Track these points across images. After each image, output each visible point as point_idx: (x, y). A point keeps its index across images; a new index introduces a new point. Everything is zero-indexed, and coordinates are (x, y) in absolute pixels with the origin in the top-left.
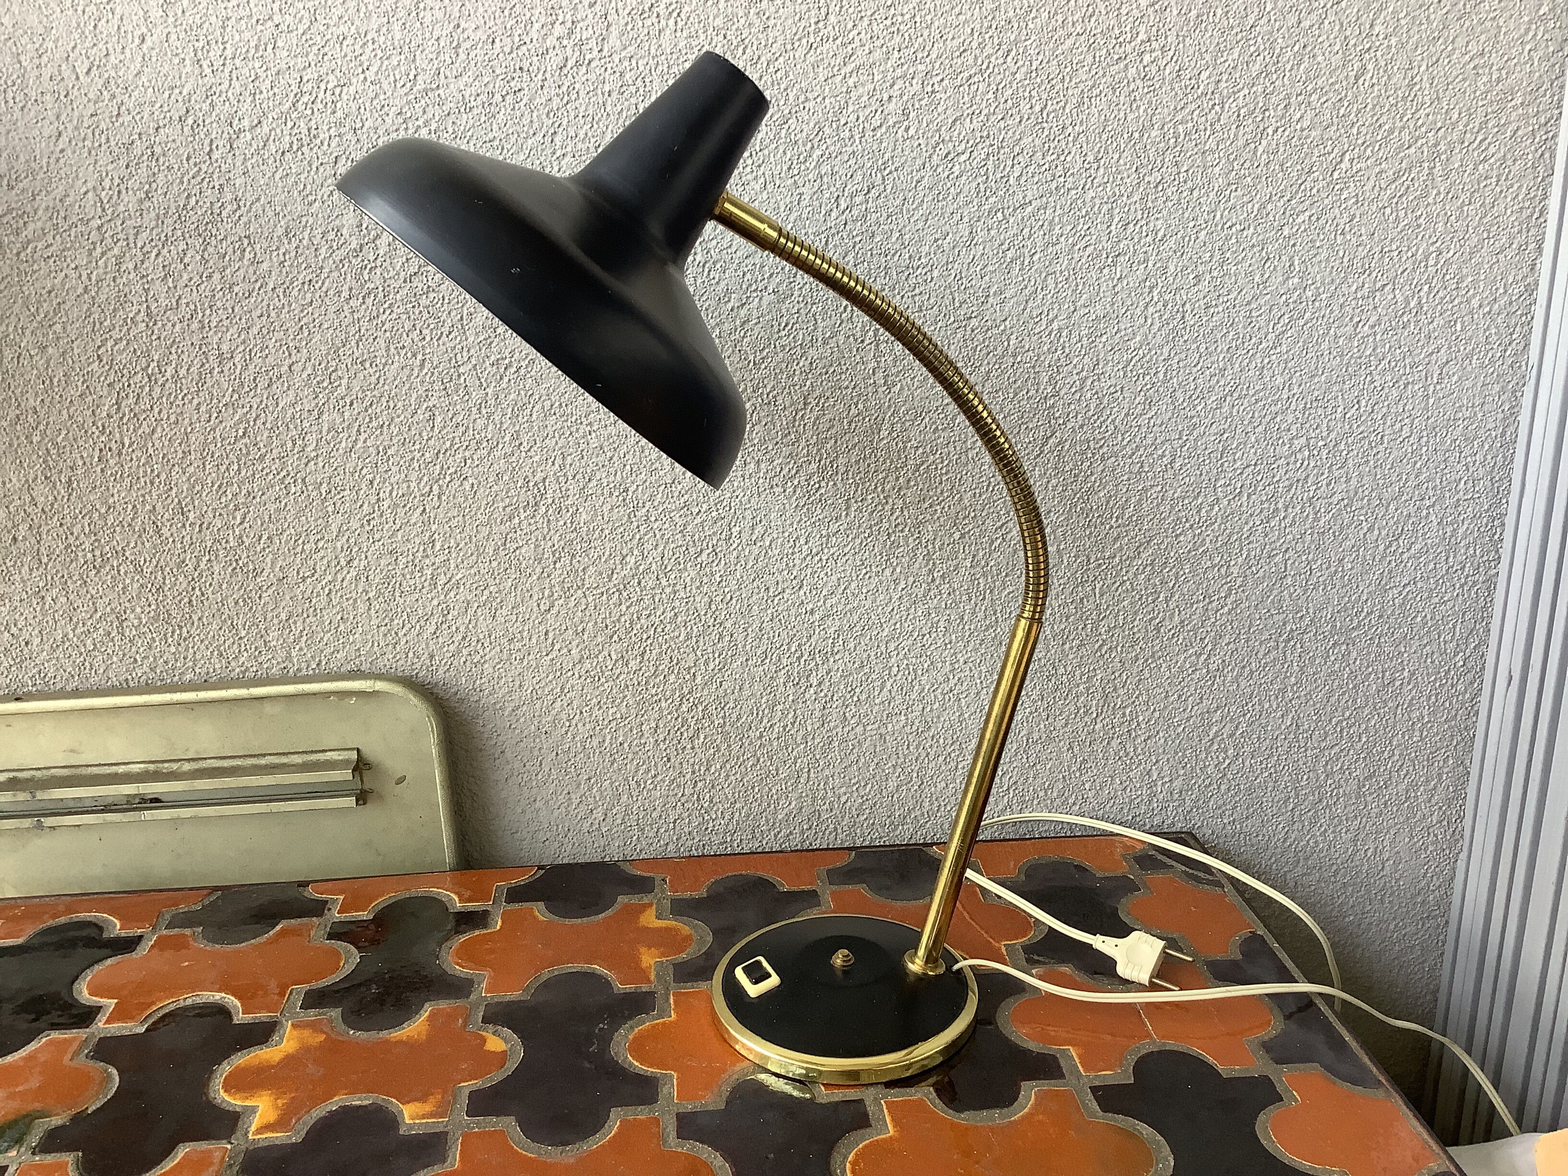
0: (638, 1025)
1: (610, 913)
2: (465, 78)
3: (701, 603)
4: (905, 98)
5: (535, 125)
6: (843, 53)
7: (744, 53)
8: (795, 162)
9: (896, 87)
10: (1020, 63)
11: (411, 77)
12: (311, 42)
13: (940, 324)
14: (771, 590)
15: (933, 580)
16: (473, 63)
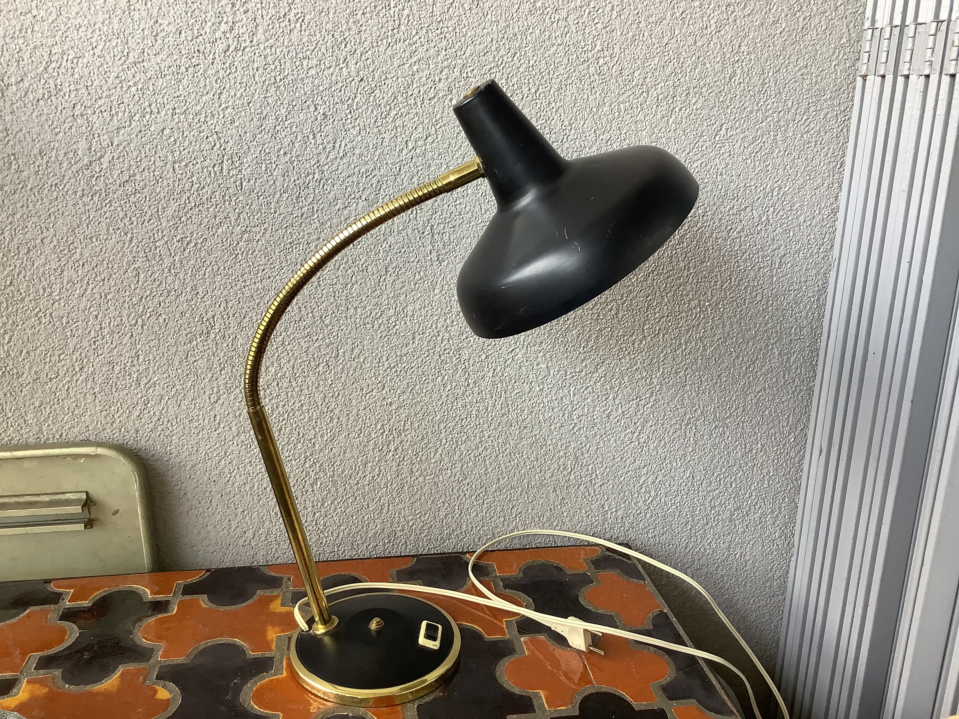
0: (260, 680)
1: (250, 602)
2: (161, 56)
3: (318, 397)
4: (450, 80)
5: (208, 88)
6: (409, 50)
7: (346, 47)
8: (379, 118)
9: (444, 73)
10: (522, 61)
11: (125, 54)
12: (57, 28)
13: (472, 223)
14: (365, 390)
15: (468, 385)
16: (166, 46)
